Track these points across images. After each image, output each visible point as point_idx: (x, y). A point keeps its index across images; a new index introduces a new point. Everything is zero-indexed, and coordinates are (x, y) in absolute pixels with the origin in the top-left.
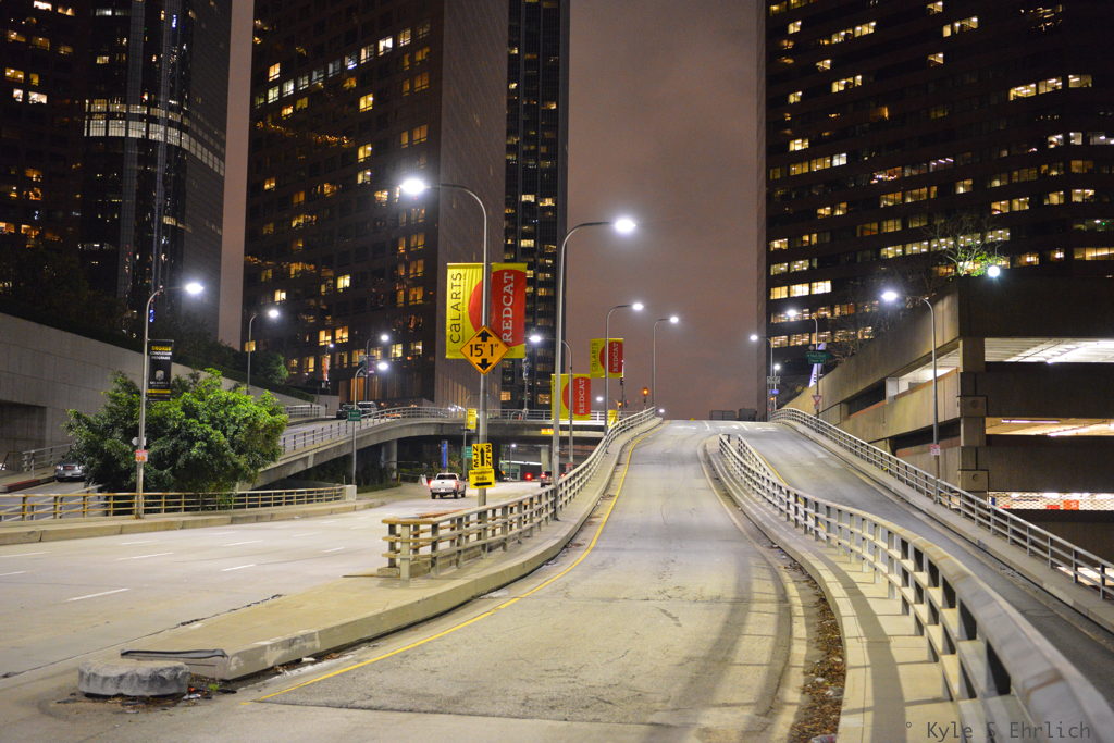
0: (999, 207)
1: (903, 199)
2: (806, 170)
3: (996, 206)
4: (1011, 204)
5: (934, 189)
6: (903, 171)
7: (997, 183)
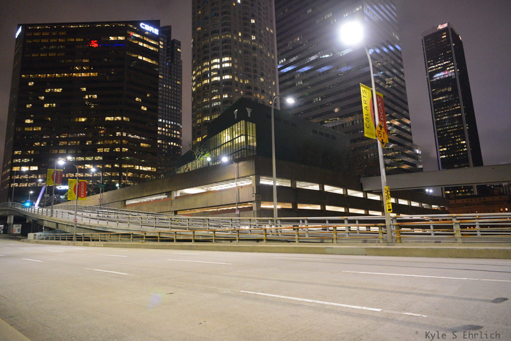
0: (99, 150)
1: (68, 143)
2: (31, 130)
3: (98, 149)
4: (103, 150)
5: (79, 142)
6: (68, 135)
7: (99, 143)
